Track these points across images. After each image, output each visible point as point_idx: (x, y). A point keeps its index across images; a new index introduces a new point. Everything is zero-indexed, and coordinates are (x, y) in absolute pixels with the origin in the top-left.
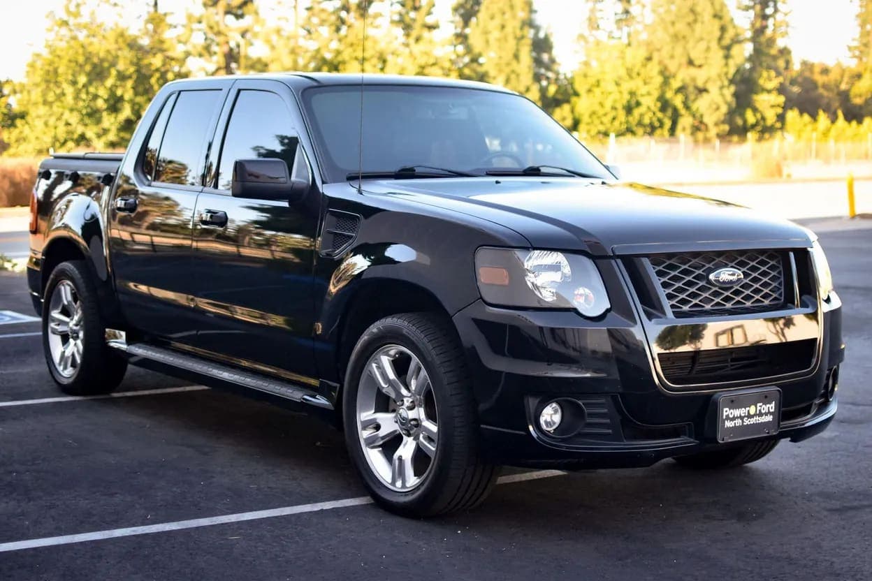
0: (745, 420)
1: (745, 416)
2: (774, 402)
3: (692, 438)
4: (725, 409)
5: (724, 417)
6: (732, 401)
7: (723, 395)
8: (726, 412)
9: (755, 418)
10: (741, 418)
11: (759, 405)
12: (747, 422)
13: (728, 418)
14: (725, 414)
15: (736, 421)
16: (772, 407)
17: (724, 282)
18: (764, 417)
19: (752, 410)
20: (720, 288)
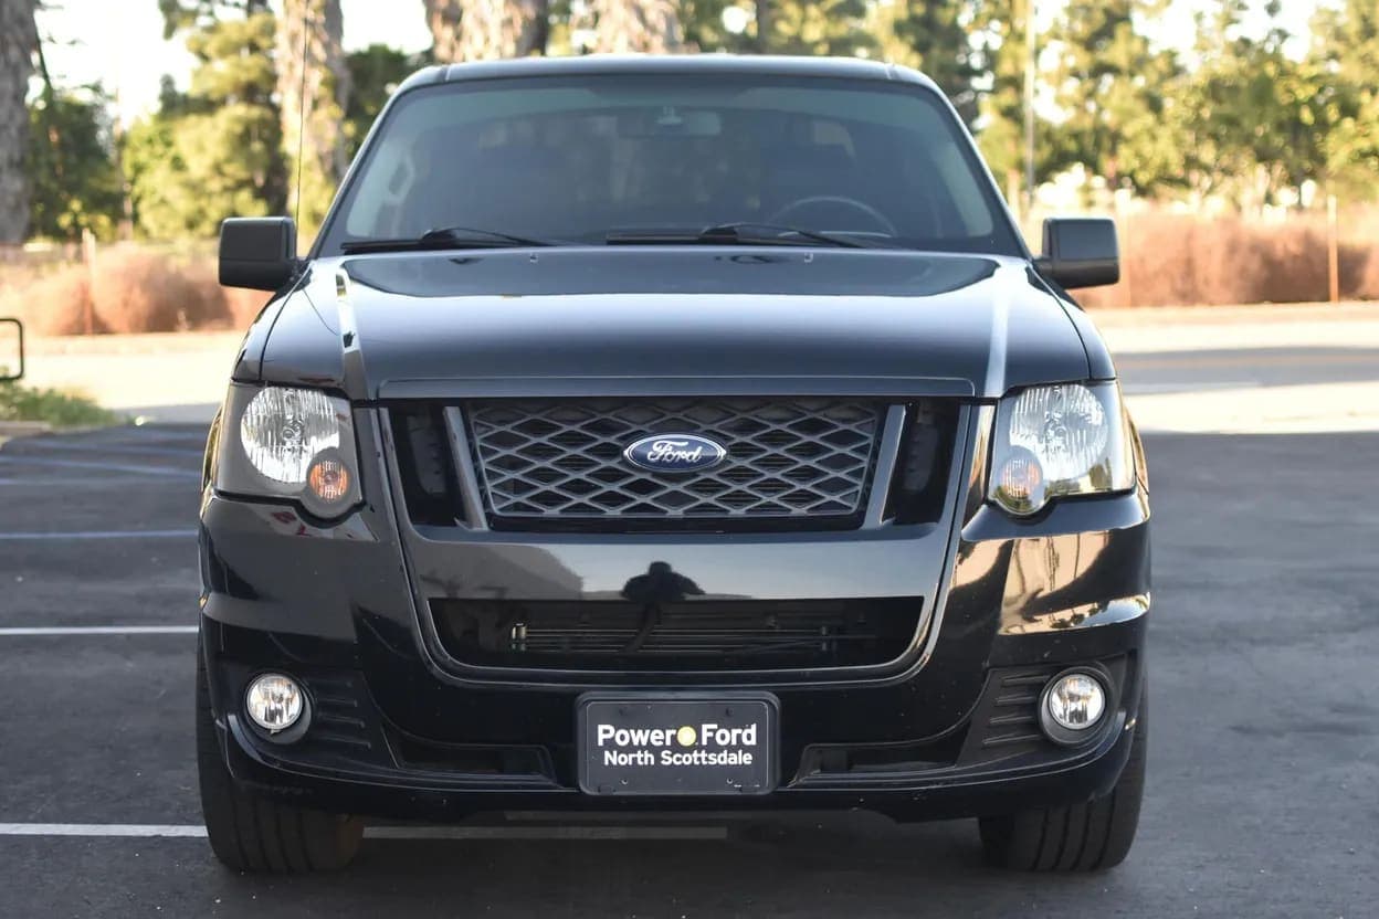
0: (663, 754)
1: (664, 747)
2: (754, 727)
3: (551, 777)
4: (601, 728)
5: (601, 743)
6: (621, 712)
7: (592, 698)
8: (604, 732)
9: (695, 754)
10: (656, 751)
11: (705, 727)
12: (668, 759)
13: (611, 745)
14: (601, 737)
15: (639, 755)
16: (750, 735)
17: (661, 463)
18: (725, 754)
19: (687, 736)
20: (655, 475)
